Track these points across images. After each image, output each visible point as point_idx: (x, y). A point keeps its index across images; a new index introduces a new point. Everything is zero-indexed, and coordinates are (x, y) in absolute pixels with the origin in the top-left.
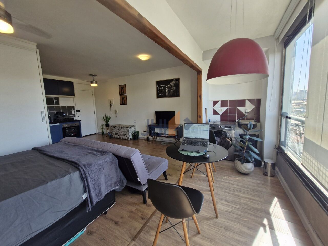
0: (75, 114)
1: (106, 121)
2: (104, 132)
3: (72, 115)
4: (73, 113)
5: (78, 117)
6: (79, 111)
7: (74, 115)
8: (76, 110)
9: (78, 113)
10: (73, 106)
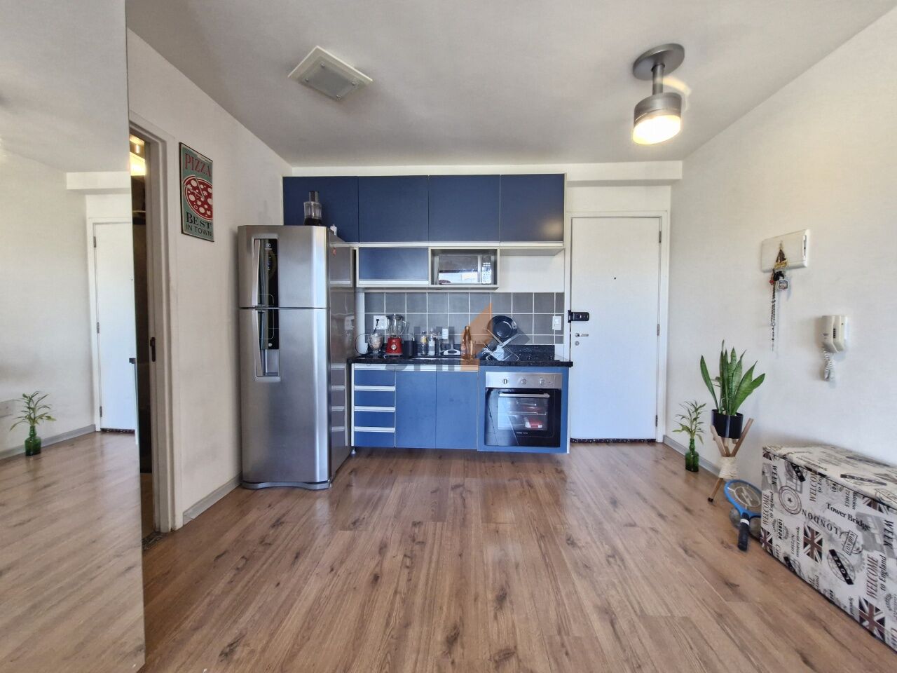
0: (562, 332)
1: (718, 391)
2: (696, 456)
3: (552, 331)
4: (556, 322)
5: (577, 343)
6: (584, 317)
7: (558, 332)
8: (570, 313)
9: (578, 326)
10: (560, 291)
